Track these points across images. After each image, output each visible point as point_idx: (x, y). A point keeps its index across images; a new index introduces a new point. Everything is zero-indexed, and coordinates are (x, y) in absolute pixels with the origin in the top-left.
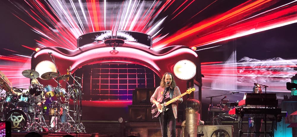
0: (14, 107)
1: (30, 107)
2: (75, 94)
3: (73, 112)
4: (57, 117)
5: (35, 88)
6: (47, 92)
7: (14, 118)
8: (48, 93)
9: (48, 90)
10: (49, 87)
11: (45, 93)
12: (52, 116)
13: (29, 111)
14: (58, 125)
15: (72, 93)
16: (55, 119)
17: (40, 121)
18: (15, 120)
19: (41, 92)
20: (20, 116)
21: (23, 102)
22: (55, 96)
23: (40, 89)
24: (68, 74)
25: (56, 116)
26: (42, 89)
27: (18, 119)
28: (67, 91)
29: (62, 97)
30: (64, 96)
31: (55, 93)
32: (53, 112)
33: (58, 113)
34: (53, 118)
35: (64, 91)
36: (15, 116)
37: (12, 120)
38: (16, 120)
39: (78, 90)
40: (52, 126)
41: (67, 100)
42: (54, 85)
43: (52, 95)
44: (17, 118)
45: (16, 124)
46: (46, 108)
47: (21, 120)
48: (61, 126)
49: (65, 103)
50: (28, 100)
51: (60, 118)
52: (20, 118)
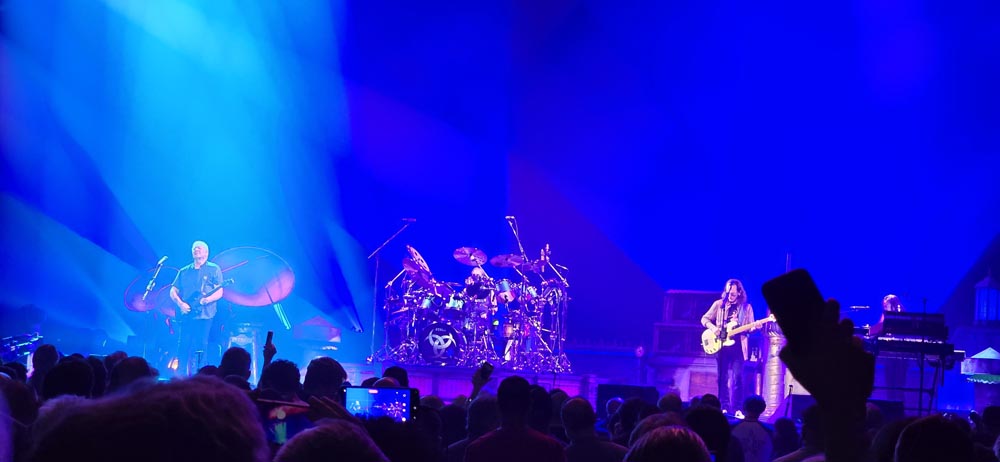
0: (435, 318)
1: (467, 320)
2: (554, 299)
3: (549, 334)
4: (517, 342)
5: (478, 284)
6: (500, 292)
7: (435, 339)
8: (502, 295)
9: (502, 290)
10: (505, 283)
11: (497, 293)
12: (507, 339)
13: (464, 328)
14: (518, 356)
15: (549, 296)
16: (513, 345)
17: (484, 347)
18: (437, 343)
19: (488, 292)
20: (447, 337)
21: (453, 309)
22: (515, 300)
23: (486, 286)
24: (543, 258)
25: (516, 339)
26: (491, 285)
27: (442, 342)
28: (539, 292)
29: (529, 303)
30: (533, 302)
31: (516, 293)
32: (510, 330)
33: (520, 334)
34: (510, 343)
35: (533, 291)
36: (437, 336)
37: (431, 342)
38: (440, 344)
39: (560, 291)
40: (508, 357)
41: (539, 309)
42: (514, 278)
43: (510, 299)
44: (440, 339)
45: (439, 350)
46: (496, 323)
47: (449, 343)
48: (525, 358)
49: (535, 314)
50: (464, 305)
51: (524, 343)
52: (446, 340)
